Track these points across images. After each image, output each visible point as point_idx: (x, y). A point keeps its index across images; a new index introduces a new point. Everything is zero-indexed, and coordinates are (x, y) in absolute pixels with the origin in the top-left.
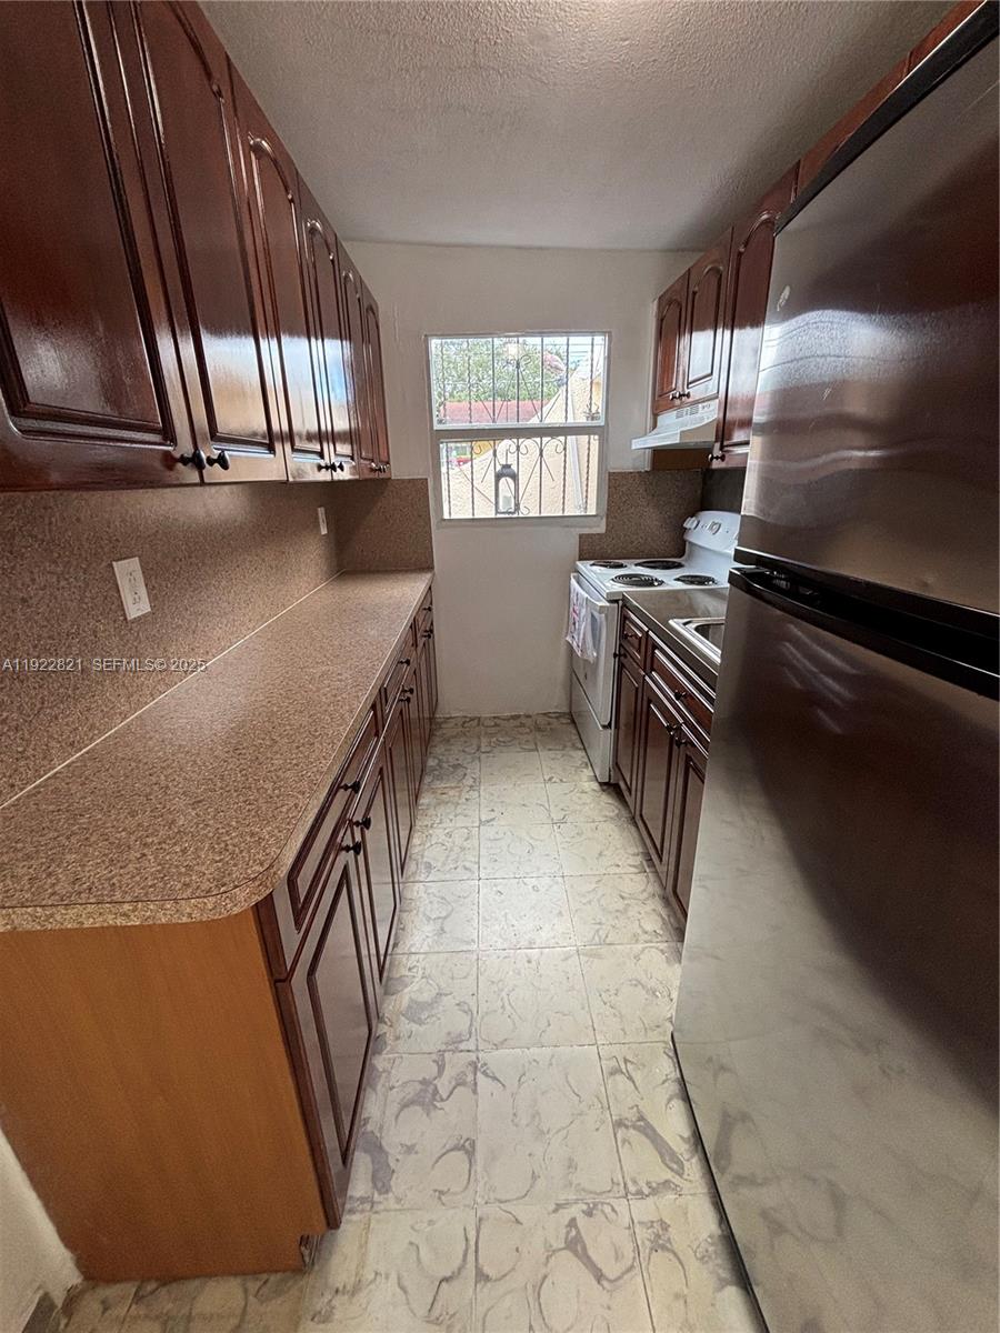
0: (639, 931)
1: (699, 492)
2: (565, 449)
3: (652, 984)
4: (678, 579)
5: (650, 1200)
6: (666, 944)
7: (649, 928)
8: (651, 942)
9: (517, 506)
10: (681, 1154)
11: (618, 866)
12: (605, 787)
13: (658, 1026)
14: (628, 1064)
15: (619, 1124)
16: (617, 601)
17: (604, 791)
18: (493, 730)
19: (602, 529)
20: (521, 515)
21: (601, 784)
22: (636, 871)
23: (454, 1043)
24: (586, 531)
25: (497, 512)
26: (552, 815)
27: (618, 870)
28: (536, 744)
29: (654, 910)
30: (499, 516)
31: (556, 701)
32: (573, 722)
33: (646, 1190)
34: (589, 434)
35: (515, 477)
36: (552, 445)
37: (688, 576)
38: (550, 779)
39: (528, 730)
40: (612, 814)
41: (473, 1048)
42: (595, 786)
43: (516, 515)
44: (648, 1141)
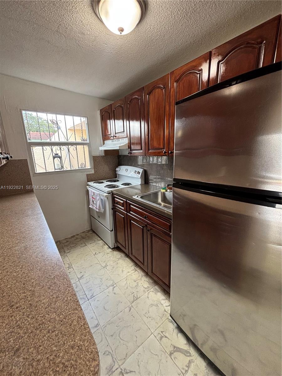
0: (144, 289)
1: (117, 161)
2: (76, 149)
3: (155, 303)
4: (122, 185)
5: (189, 371)
6: (152, 289)
7: (146, 286)
8: (149, 290)
9: (62, 167)
10: (188, 350)
11: (129, 272)
12: (113, 249)
13: (163, 315)
14: (163, 333)
15: (171, 354)
16: (110, 193)
17: (113, 250)
18: (67, 244)
19: (93, 172)
20: (64, 170)
21: (112, 249)
22: (134, 271)
23: (110, 370)
24: (88, 173)
25: (55, 169)
26: (102, 265)
27: (130, 273)
28: (85, 244)
29: (145, 280)
30: (56, 170)
31: (87, 227)
32: (94, 232)
33: (187, 369)
34: (84, 145)
35: (60, 158)
36: (72, 148)
37: (125, 183)
38: (96, 253)
39: (80, 240)
40: (119, 257)
41: (117, 366)
42: (110, 250)
43: (62, 170)
44: (179, 353)
